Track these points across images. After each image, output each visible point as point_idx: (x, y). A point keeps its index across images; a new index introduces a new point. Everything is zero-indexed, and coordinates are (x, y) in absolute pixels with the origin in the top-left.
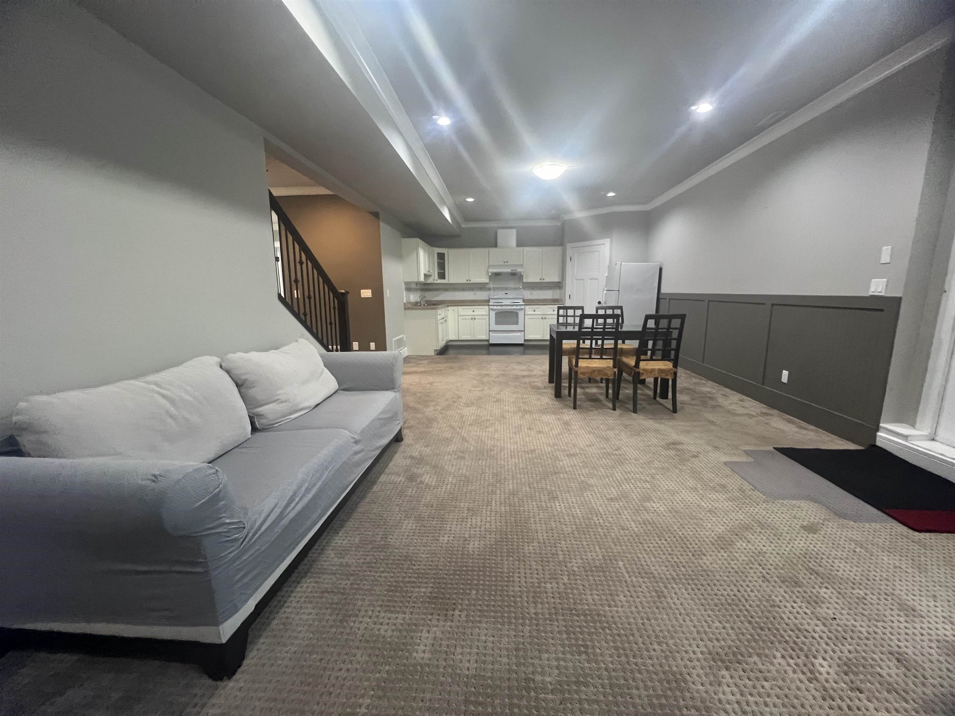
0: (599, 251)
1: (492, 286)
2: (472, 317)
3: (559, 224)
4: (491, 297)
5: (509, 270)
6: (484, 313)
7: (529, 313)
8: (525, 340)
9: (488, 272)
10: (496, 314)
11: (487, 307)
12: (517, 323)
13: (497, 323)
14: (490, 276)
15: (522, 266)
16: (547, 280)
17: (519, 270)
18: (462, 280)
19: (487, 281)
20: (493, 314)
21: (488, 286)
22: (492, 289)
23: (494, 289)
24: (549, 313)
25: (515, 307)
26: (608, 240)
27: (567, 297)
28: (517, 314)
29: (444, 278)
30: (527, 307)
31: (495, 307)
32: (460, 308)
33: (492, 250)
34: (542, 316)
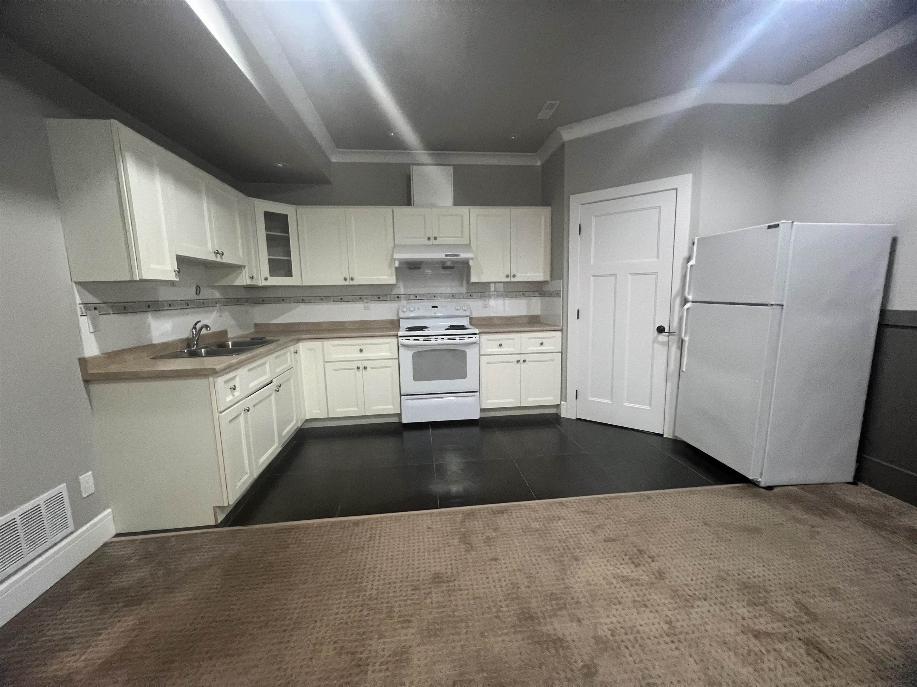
0: (659, 208)
1: (402, 291)
2: (359, 364)
3: (539, 164)
4: (402, 315)
5: (440, 255)
6: (387, 354)
7: (489, 351)
8: (482, 410)
9: (393, 260)
10: (415, 356)
11: (395, 340)
12: (463, 376)
13: (417, 377)
14: (396, 268)
15: (468, 247)
16: (521, 277)
17: (464, 255)
18: (336, 279)
19: (392, 280)
20: (407, 357)
21: (395, 291)
22: (402, 297)
23: (408, 297)
24: (531, 349)
25: (457, 340)
26: (689, 177)
27: (572, 315)
28: (463, 354)
29: (291, 275)
30: (484, 337)
31: (412, 342)
32: (328, 344)
33: (401, 211)
34: (518, 357)
